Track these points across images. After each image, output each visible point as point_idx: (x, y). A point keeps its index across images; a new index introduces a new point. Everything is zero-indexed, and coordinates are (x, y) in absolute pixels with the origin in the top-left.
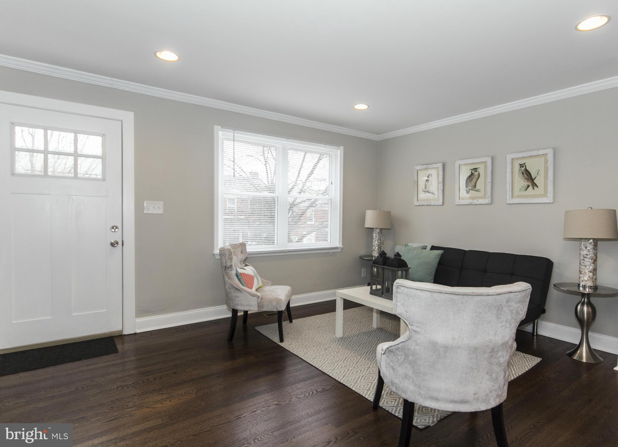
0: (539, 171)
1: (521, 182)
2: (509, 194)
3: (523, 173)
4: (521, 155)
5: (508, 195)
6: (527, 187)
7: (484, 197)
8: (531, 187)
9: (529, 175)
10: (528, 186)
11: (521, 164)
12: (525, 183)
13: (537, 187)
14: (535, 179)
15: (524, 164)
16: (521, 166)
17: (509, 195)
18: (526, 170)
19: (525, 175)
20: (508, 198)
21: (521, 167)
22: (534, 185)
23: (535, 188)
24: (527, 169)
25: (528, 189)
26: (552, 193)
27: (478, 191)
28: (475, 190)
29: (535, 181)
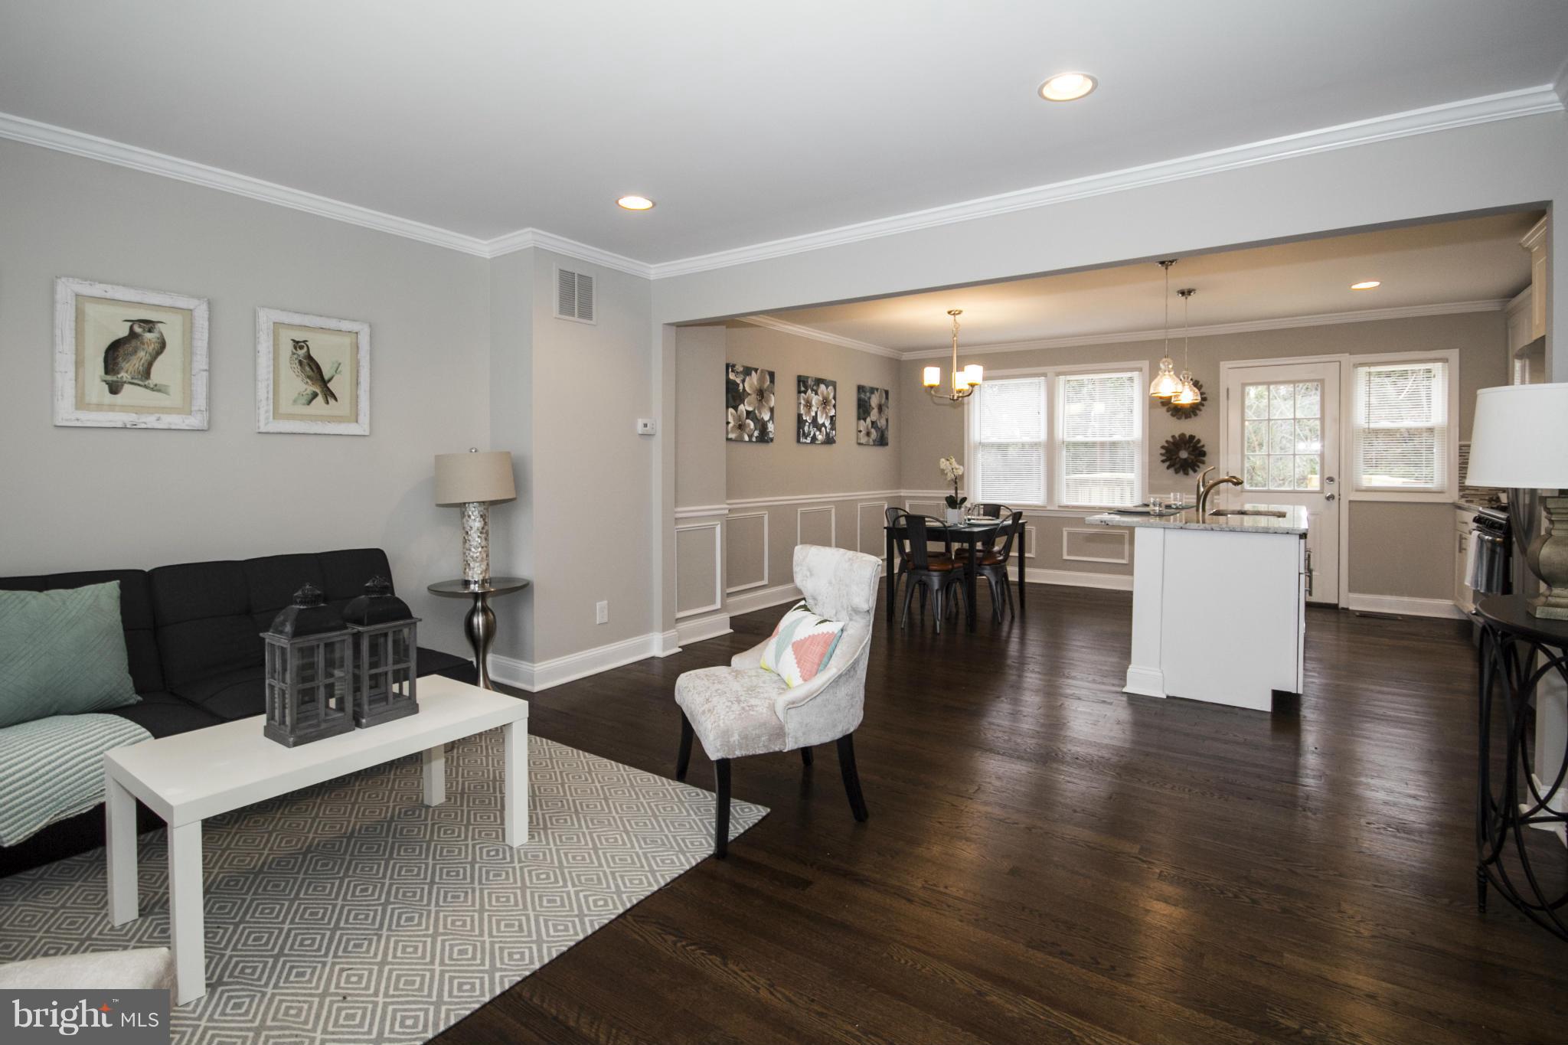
0: (340, 364)
1: (296, 384)
2: (265, 408)
3: (300, 362)
4: (297, 319)
5: (262, 411)
6: (310, 397)
7: (186, 409)
8: (320, 399)
9: (315, 369)
10: (315, 395)
11: (297, 340)
12: (305, 386)
13: (336, 399)
14: (329, 380)
15: (305, 342)
16: (297, 345)
17: (267, 412)
18: (309, 357)
19: (307, 369)
20: (262, 418)
21: (295, 348)
22: (329, 395)
23: (332, 401)
24: (312, 355)
25: (314, 401)
26: (368, 416)
27: (159, 391)
28: (146, 387)
29: (330, 385)
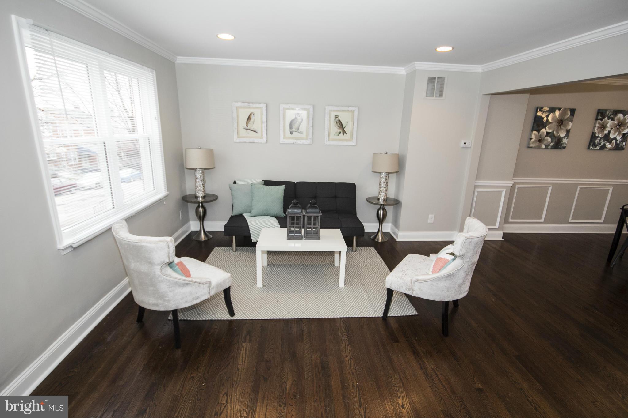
0: (348, 122)
1: (335, 129)
2: (326, 137)
3: (337, 122)
4: (336, 108)
5: (325, 138)
6: (339, 133)
7: (307, 139)
8: (342, 134)
9: (340, 124)
10: (340, 133)
11: (336, 115)
12: (338, 130)
13: (346, 134)
14: (345, 128)
15: (338, 115)
16: (336, 117)
17: (327, 138)
18: (339, 120)
19: (338, 124)
20: (325, 141)
21: (335, 118)
22: (344, 132)
23: (345, 134)
24: (340, 119)
25: (340, 135)
26: (356, 138)
27: (301, 133)
28: (298, 132)
29: (344, 129)
